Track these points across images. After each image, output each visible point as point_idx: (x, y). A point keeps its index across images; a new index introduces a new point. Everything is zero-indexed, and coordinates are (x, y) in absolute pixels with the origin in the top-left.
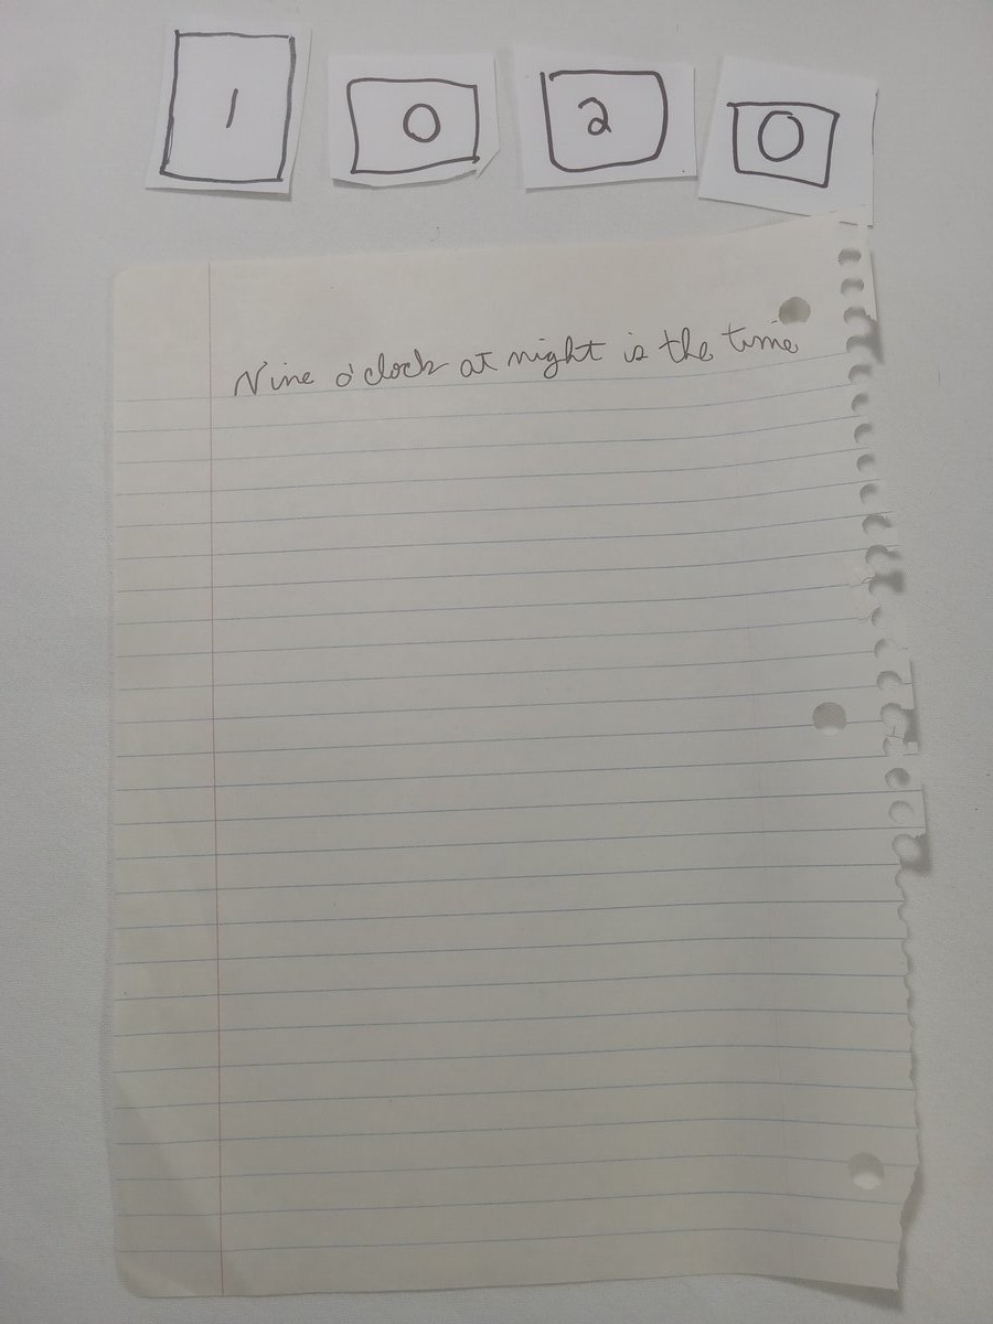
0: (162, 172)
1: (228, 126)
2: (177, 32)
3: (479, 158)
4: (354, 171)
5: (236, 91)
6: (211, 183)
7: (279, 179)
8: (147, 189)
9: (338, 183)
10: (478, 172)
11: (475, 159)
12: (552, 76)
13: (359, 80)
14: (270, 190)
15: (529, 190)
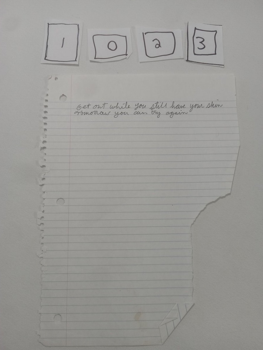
0: (45, 59)
2: (48, 23)
4: (95, 58)
5: (64, 38)
6: (58, 62)
7: (76, 60)
8: (41, 64)
9: (91, 61)
10: (127, 58)
11: (126, 55)
12: (146, 34)
13: (96, 35)
14: (73, 63)
15: (141, 63)
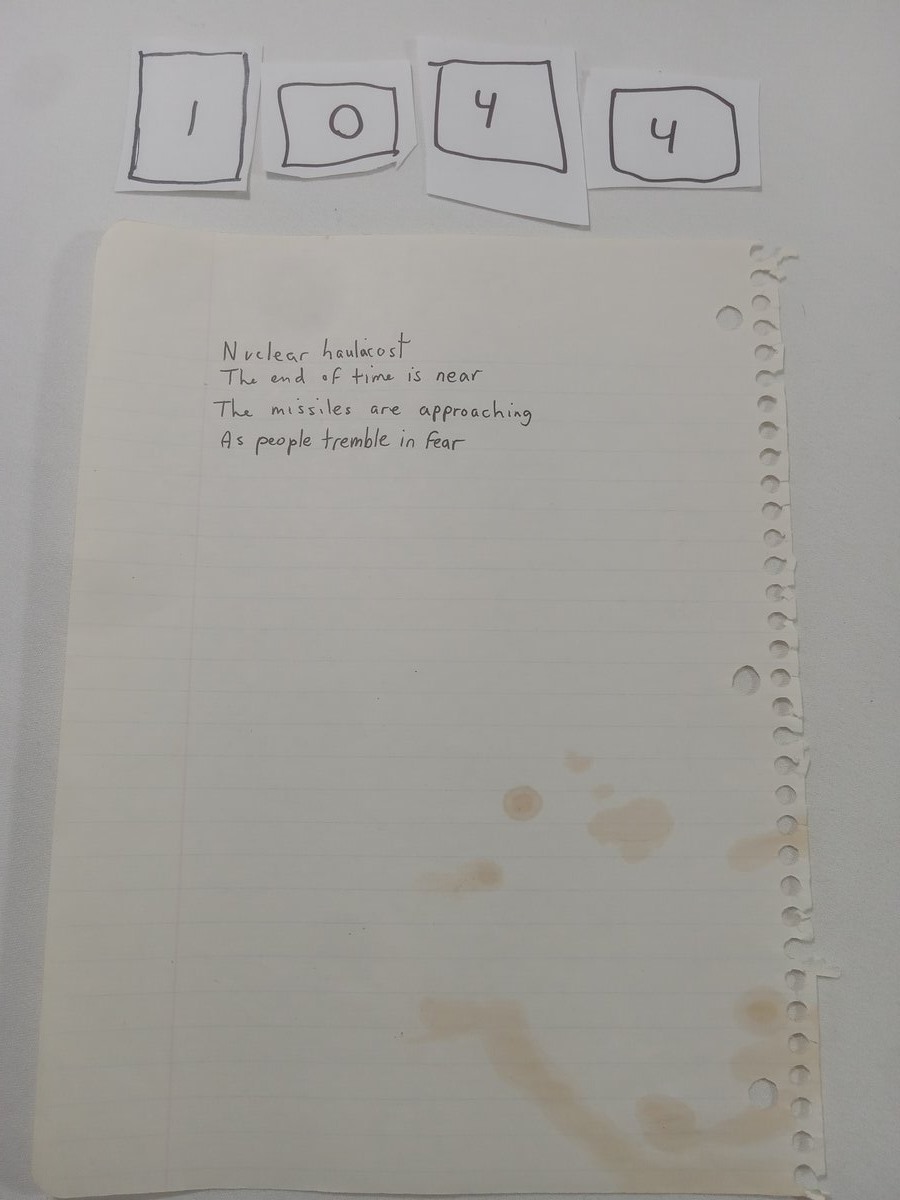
0: (131, 176)
1: (190, 133)
2: (141, 53)
3: (398, 152)
4: (285, 165)
5: (196, 103)
6: (177, 185)
7: (237, 179)
8: (118, 192)
9: (271, 175)
10: (398, 165)
11: (395, 152)
13: (289, 85)
14: (229, 189)
